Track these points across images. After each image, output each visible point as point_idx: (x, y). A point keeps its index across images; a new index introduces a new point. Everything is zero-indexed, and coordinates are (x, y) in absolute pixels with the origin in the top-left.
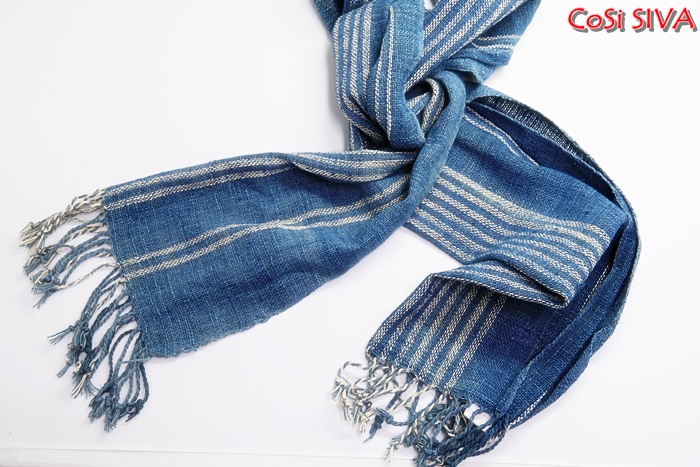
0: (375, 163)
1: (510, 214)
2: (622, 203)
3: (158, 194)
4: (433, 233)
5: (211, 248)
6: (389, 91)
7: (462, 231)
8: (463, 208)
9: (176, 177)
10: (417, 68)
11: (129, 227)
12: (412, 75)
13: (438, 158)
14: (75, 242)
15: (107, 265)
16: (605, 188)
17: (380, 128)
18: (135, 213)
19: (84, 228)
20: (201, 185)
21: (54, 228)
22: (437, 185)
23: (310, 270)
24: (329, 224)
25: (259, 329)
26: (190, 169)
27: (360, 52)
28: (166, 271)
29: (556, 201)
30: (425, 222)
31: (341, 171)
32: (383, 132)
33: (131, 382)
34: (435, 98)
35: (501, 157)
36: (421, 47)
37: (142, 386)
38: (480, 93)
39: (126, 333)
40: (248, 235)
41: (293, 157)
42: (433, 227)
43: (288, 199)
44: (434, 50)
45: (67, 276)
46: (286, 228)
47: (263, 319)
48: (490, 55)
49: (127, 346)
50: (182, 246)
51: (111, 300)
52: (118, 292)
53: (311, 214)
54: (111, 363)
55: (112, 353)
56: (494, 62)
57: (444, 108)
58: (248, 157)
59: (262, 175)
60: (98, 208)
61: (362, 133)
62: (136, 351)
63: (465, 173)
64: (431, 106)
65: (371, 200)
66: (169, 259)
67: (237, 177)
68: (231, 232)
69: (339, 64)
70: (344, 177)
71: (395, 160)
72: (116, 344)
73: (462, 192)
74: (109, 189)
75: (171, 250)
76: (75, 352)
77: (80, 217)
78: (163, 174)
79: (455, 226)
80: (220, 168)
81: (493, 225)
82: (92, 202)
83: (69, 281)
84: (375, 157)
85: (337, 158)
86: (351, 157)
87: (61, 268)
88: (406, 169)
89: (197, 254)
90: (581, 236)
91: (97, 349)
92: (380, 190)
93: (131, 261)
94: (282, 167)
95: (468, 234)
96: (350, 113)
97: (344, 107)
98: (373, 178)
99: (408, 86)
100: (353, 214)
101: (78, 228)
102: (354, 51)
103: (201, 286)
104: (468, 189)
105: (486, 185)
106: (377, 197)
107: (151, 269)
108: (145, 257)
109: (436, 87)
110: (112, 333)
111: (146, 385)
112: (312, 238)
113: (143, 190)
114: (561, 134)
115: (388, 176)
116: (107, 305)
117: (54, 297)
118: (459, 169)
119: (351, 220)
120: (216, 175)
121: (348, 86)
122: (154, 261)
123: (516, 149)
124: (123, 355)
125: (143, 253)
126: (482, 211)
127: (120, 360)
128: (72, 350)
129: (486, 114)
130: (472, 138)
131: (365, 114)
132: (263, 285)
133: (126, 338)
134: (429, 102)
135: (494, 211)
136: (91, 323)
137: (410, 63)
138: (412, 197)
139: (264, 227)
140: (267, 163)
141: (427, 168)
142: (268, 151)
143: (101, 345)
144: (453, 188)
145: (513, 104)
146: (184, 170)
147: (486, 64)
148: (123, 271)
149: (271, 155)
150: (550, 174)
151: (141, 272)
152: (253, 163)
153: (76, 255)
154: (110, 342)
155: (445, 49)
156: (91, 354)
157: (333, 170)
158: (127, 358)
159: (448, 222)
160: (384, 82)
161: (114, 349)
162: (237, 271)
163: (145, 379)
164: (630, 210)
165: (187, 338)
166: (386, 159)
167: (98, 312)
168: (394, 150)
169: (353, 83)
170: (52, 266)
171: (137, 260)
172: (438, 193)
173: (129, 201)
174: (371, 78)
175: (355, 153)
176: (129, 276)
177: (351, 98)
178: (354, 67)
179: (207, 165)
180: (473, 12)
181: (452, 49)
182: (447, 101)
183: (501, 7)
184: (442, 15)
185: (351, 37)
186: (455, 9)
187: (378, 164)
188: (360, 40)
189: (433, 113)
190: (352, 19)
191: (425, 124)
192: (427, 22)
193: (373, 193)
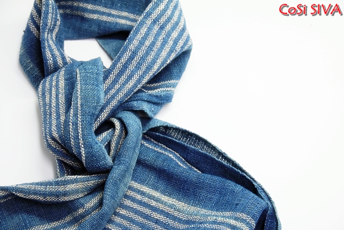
0: (77, 184)
1: (183, 212)
2: (263, 195)
6: (80, 131)
8: (147, 211)
10: (102, 111)
12: (98, 117)
16: (249, 185)
17: (77, 158)
22: (126, 196)
27: (57, 104)
29: (215, 198)
31: (51, 194)
32: (80, 162)
34: (117, 132)
35: (172, 170)
36: (102, 95)
38: (152, 125)
41: (13, 188)
44: (113, 97)
48: (157, 97)
56: (161, 101)
57: (125, 138)
61: (65, 164)
63: (147, 185)
64: (115, 139)
65: (76, 214)
69: (44, 114)
70: (53, 199)
71: (92, 181)
73: (146, 200)
79: (143, 226)
81: (171, 222)
84: (76, 181)
85: (46, 185)
86: (57, 183)
88: (100, 188)
92: (83, 205)
94: (5, 197)
96: (54, 150)
97: (49, 146)
98: (75, 197)
99: (96, 125)
102: (54, 104)
104: (151, 197)
105: (163, 192)
106: (81, 211)
109: (117, 124)
114: (214, 148)
115: (88, 194)
118: (142, 182)
121: (50, 130)
123: (183, 163)
126: (162, 212)
129: (159, 140)
130: (150, 158)
131: (66, 150)
134: (113, 135)
135: (171, 211)
137: (95, 108)
138: (105, 208)
141: (116, 184)
144: (139, 197)
145: (177, 130)
147: (154, 103)
150: (208, 178)
155: (121, 95)
157: (44, 195)
159: (137, 224)
160: (75, 124)
164: (269, 199)
166: (84, 181)
168: (90, 174)
169: (54, 128)
172: (128, 203)
174: (66, 122)
175: (60, 179)
177: (53, 139)
178: (54, 115)
180: (138, 67)
181: (126, 95)
182: (127, 133)
183: (159, 62)
184: (116, 71)
185: (51, 94)
186: (125, 66)
187: (79, 186)
188: (57, 95)
189: (118, 143)
190: (51, 80)
191: (112, 152)
192: (106, 77)
193: (76, 209)
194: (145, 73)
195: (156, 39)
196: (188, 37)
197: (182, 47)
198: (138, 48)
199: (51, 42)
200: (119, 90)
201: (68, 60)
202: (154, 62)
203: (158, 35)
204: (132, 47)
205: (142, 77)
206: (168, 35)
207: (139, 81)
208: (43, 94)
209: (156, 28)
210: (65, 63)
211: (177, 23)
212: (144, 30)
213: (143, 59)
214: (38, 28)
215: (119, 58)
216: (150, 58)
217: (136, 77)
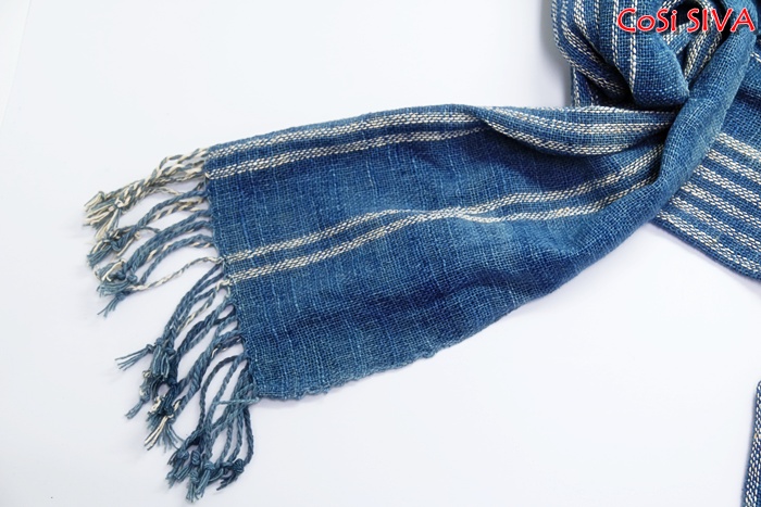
0: (610, 126)
3: (284, 158)
4: (703, 237)
5: (357, 243)
7: (750, 231)
8: (751, 196)
9: (311, 134)
11: (240, 205)
13: (708, 121)
14: (162, 224)
15: (205, 260)
17: (618, 75)
18: (245, 183)
19: (175, 203)
20: (348, 148)
21: (133, 202)
22: (707, 162)
23: (502, 284)
24: (534, 217)
25: (420, 368)
26: (332, 125)
28: (289, 273)
30: (691, 220)
31: (558, 137)
32: (624, 82)
33: (230, 433)
37: (244, 440)
39: (227, 361)
40: (412, 227)
41: (486, 113)
42: (702, 227)
43: (475, 176)
45: (148, 273)
46: (470, 219)
47: (427, 352)
49: (227, 380)
50: (314, 238)
51: (209, 312)
52: (219, 300)
53: (509, 200)
54: (202, 403)
55: (205, 389)
57: (720, 43)
58: (419, 110)
59: (437, 137)
60: (197, 175)
61: (591, 82)
62: (239, 387)
63: (754, 143)
64: (700, 41)
65: (601, 183)
66: (294, 257)
67: (400, 139)
68: (387, 220)
70: (561, 147)
71: (642, 124)
72: (211, 376)
73: (749, 173)
74: (213, 149)
75: (298, 242)
76: (153, 383)
77: (172, 188)
78: (293, 130)
79: (739, 225)
80: (376, 124)
82: (189, 166)
83: (150, 280)
84: (611, 119)
85: (551, 118)
86: (573, 117)
87: (140, 259)
88: (658, 138)
89: (336, 251)
91: (185, 382)
92: (617, 169)
93: (240, 255)
94: (468, 126)
96: (572, 52)
97: (563, 41)
98: (604, 149)
100: (573, 203)
101: (167, 203)
103: (339, 297)
106: (611, 179)
107: (267, 270)
108: (260, 251)
110: (206, 359)
111: (250, 439)
112: (506, 235)
113: (263, 152)
115: (630, 148)
116: (202, 318)
117: (128, 302)
118: (743, 136)
119: (569, 212)
120: (370, 134)
121: (571, 11)
122: (273, 258)
124: (221, 393)
125: (258, 245)
127: (217, 399)
128: (149, 380)
131: (596, 54)
132: (431, 301)
133: (226, 369)
134: (697, 34)
136: (178, 342)
138: (664, 180)
139: (436, 215)
140: (447, 120)
141: (690, 135)
143: (191, 376)
144: (734, 166)
148: (227, 270)
149: (452, 108)
151: (253, 273)
152: (425, 119)
153: (162, 242)
154: (203, 372)
156: (176, 388)
157: (545, 136)
158: (227, 396)
159: (728, 219)
161: (208, 382)
162: (392, 278)
163: (249, 430)
165: (314, 374)
166: (627, 122)
167: (188, 328)
168: (640, 108)
169: (578, 6)
170: (127, 257)
171: (249, 254)
172: (711, 176)
173: (241, 168)
175: (579, 109)
176: (236, 277)
177: (574, 29)
179: (357, 120)
187: (615, 129)
189: (704, 51)
191: (690, 68)
193: (603, 173)
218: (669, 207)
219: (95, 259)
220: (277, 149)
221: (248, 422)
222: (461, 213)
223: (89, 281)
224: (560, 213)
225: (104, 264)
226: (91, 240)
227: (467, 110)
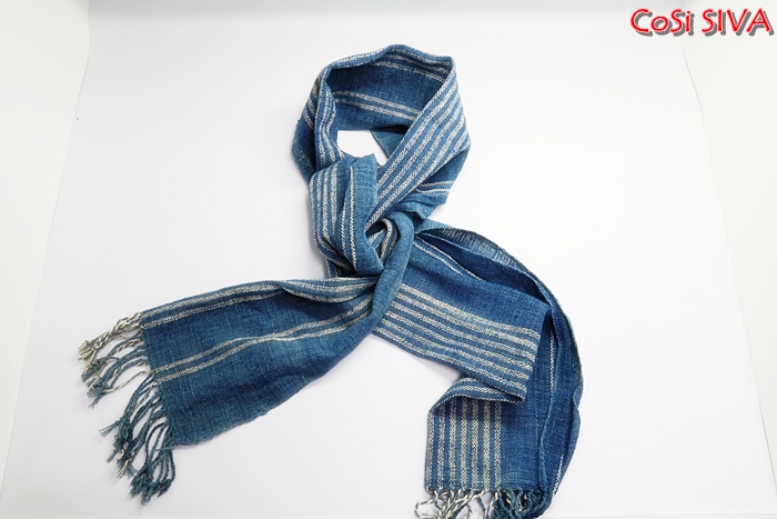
0: (346, 287)
1: (455, 316)
3: (181, 315)
4: (397, 338)
5: (222, 358)
6: (352, 233)
7: (420, 334)
8: (419, 315)
9: (194, 301)
10: (374, 212)
11: (161, 341)
12: (369, 218)
13: (394, 281)
14: (120, 355)
15: (144, 372)
17: (348, 261)
18: (164, 330)
19: (127, 343)
20: (214, 307)
21: (104, 344)
22: (396, 300)
23: (298, 374)
24: (313, 335)
25: (260, 420)
26: (206, 295)
27: (329, 203)
28: (188, 376)
30: (391, 330)
31: (320, 294)
32: (350, 265)
33: (162, 466)
34: (389, 234)
35: (445, 274)
36: (376, 196)
37: (170, 468)
38: (426, 227)
39: (158, 426)
40: (250, 347)
41: (284, 284)
42: (397, 333)
43: (282, 316)
44: (386, 198)
45: (114, 382)
46: (279, 339)
47: (263, 412)
48: (431, 198)
49: (159, 437)
50: (200, 356)
51: (147, 400)
52: (152, 394)
53: (299, 328)
54: (147, 450)
55: (147, 443)
56: (435, 202)
57: (397, 241)
58: (249, 285)
59: (260, 298)
60: (137, 327)
61: (335, 265)
62: (165, 440)
64: (387, 240)
65: (344, 316)
66: (190, 367)
67: (241, 300)
68: (237, 344)
69: (315, 211)
70: (323, 299)
71: (362, 284)
72: (151, 435)
73: (417, 303)
74: (144, 312)
75: (192, 359)
76: (120, 442)
77: (124, 335)
78: (185, 299)
79: (414, 331)
80: (228, 294)
81: (443, 326)
82: (132, 323)
83: (115, 386)
84: (346, 283)
85: (317, 285)
86: (327, 284)
87: (109, 375)
88: (370, 290)
89: (212, 362)
90: (516, 340)
91: (137, 439)
92: (352, 308)
93: (162, 368)
94: (275, 291)
95: (425, 336)
96: (324, 251)
97: (319, 246)
98: (345, 299)
99: (367, 226)
100: (332, 326)
101: (122, 343)
102: (325, 203)
103: (214, 388)
104: (422, 301)
105: (434, 296)
106: (349, 313)
107: (177, 375)
108: (172, 366)
109: (389, 225)
110: (147, 427)
111: (173, 467)
112: (299, 348)
113: (170, 313)
115: (357, 297)
116: (144, 404)
117: (104, 398)
118: (413, 285)
119: (330, 331)
120: (226, 299)
121: (321, 230)
122: (179, 368)
124: (156, 444)
125: (171, 362)
126: (433, 316)
127: (154, 448)
128: (118, 440)
129: (431, 241)
130: (422, 261)
131: (336, 251)
132: (262, 386)
133: (158, 430)
134: (385, 237)
135: (443, 315)
136: (132, 419)
137: (368, 210)
138: (374, 314)
139: (262, 340)
140: (264, 289)
141: (385, 289)
142: (265, 280)
143: (139, 436)
144: (410, 301)
146: (201, 296)
147: (427, 205)
148: (155, 377)
149: (266, 283)
151: (169, 377)
152: (253, 289)
153: (121, 365)
154: (146, 434)
155: (394, 196)
156: (133, 443)
157: (314, 294)
158: (159, 447)
159: (409, 328)
160: (347, 226)
161: (149, 439)
162: (241, 375)
163: (172, 463)
165: (204, 429)
166: (354, 284)
167: (137, 410)
168: (361, 276)
169: (325, 228)
170: (102, 375)
171: (166, 367)
172: (399, 306)
173: (159, 322)
174: (338, 223)
175: (330, 280)
176: (160, 380)
177: (324, 239)
178: (325, 214)
179: (218, 292)
180: (413, 168)
181: (399, 196)
182: (399, 236)
183: (436, 162)
184: (390, 171)
185: (322, 190)
186: (400, 166)
187: (350, 288)
188: (329, 194)
189: (388, 247)
190: (323, 176)
191: (383, 255)
192: (379, 177)
193: (346, 311)
194: (421, 174)
195: (434, 138)
196: (468, 137)
197: (461, 148)
198: (414, 147)
199: (325, 135)
200: (392, 191)
201: (341, 154)
202: (430, 162)
203: (436, 134)
204: (408, 146)
205: (417, 178)
206: (447, 134)
207: (414, 182)
208: (315, 190)
209: (435, 126)
210: (338, 158)
211: (457, 122)
212: (421, 129)
213: (419, 158)
214: (313, 119)
215: (395, 157)
216: (426, 159)
217: (410, 178)
218: (380, 325)
219: (85, 377)
220: (178, 310)
221: (172, 459)
222: (276, 337)
223: (84, 389)
224: (326, 332)
225: (90, 379)
226: (82, 367)
227: (273, 283)
